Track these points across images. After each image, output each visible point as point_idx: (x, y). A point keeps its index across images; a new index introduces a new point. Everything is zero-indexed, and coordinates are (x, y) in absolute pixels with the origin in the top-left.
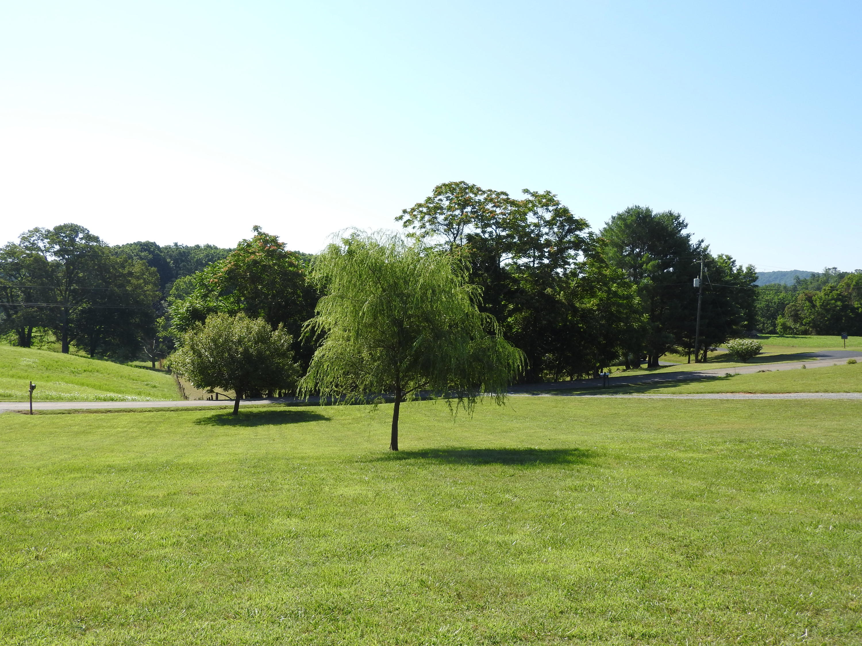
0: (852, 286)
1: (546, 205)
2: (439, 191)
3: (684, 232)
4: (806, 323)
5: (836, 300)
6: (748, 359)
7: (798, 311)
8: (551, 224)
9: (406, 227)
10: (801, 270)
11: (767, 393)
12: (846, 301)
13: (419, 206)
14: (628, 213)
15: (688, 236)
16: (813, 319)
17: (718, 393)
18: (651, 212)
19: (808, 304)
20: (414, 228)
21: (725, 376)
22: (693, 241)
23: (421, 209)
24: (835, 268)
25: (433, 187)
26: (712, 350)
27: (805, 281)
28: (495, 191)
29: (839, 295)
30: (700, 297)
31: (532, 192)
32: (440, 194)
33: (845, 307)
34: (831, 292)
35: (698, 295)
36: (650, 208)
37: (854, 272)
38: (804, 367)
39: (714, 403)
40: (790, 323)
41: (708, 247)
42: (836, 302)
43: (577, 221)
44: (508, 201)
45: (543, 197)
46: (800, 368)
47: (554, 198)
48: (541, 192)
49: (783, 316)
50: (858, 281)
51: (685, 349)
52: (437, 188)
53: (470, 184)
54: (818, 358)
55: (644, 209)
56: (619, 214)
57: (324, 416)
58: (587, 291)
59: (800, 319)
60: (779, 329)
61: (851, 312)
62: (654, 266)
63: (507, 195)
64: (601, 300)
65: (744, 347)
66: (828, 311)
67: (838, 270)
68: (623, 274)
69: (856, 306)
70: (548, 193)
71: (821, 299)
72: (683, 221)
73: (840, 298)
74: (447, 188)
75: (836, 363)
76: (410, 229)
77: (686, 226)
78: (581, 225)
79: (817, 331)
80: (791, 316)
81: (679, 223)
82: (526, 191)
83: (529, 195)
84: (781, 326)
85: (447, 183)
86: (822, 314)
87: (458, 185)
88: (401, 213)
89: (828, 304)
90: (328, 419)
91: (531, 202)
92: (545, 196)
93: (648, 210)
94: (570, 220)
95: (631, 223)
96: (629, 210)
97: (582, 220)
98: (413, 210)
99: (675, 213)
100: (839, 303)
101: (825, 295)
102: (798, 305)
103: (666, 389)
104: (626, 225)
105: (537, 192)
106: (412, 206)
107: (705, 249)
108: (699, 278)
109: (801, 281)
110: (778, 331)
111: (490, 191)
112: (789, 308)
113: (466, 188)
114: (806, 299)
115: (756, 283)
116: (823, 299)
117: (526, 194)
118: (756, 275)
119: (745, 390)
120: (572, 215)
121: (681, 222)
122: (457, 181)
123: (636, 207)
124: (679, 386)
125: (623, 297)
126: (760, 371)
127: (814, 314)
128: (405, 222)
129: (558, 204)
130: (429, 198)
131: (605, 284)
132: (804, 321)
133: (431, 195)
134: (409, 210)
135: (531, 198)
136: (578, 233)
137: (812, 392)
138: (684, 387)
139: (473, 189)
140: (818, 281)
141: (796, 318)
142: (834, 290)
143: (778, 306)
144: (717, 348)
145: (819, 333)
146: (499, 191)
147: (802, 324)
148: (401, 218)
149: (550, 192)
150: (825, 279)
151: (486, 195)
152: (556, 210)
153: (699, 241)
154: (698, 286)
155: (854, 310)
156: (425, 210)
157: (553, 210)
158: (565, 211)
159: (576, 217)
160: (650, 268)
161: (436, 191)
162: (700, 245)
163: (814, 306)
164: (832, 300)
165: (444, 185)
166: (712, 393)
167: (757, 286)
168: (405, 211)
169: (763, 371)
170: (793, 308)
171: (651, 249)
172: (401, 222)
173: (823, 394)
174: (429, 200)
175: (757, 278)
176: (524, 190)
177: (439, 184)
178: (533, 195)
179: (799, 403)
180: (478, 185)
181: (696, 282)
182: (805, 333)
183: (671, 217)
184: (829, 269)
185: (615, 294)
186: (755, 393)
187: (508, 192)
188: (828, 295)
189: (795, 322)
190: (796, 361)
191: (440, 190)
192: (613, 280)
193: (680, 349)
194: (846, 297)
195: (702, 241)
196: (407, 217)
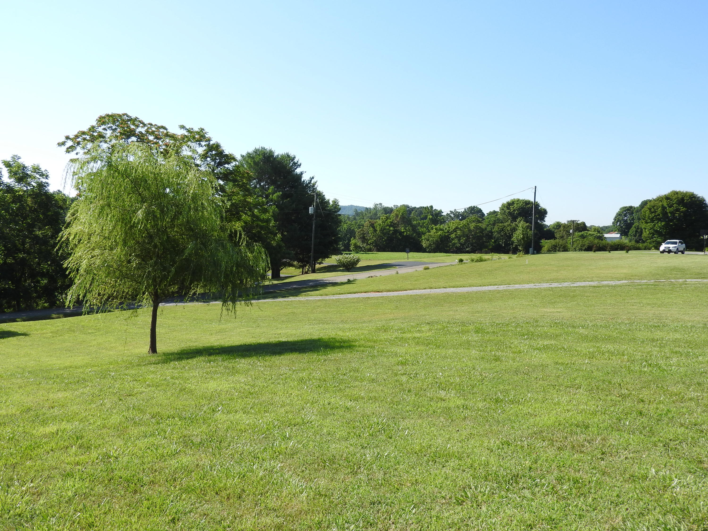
0: (399, 216)
1: (199, 141)
2: (102, 121)
3: (298, 171)
4: (371, 243)
5: (390, 226)
6: (351, 269)
7: (365, 234)
8: (206, 157)
9: (69, 152)
10: (355, 205)
11: (390, 291)
12: (396, 227)
13: (82, 133)
14: (256, 152)
15: (302, 173)
16: (375, 240)
17: (355, 293)
18: (274, 153)
19: (371, 229)
20: (77, 154)
21: (347, 281)
22: (305, 178)
23: (84, 136)
24: (381, 204)
25: (97, 117)
26: (320, 263)
27: (362, 213)
28: (156, 125)
29: (391, 222)
30: (314, 222)
31: (188, 128)
32: (104, 123)
33: (395, 232)
34: (386, 221)
35: (313, 220)
36: (273, 150)
37: (393, 206)
38: (397, 273)
39: (359, 300)
40: (360, 244)
41: (316, 183)
42: (390, 227)
43: (226, 155)
44: (167, 135)
45: (198, 133)
46: (394, 274)
47: (206, 135)
48: (196, 129)
49: (355, 238)
50: (403, 212)
51: (299, 263)
52: (101, 118)
53: (133, 117)
54: (397, 267)
55: (268, 150)
56: (248, 153)
57: (17, 332)
58: (234, 215)
59: (366, 240)
60: (352, 248)
61: (400, 235)
62: (278, 197)
63: (166, 129)
64: (245, 223)
65: (349, 260)
66: (384, 234)
67: (383, 205)
68: (263, 202)
69: (402, 231)
70: (202, 130)
71: (380, 225)
72: (297, 162)
73: (392, 224)
74: (111, 118)
75: (417, 269)
76: (73, 155)
77: (300, 165)
78: (229, 159)
79: (377, 249)
80: (360, 238)
81: (295, 164)
82: (182, 127)
83: (185, 131)
84: (354, 245)
85: (110, 114)
86: (381, 236)
87: (121, 116)
88: (63, 139)
89: (384, 229)
90: (25, 334)
91: (187, 136)
92: (199, 132)
93: (271, 152)
94: (221, 154)
95: (258, 162)
96: (256, 150)
97: (231, 155)
98: (77, 137)
99: (292, 154)
100: (391, 228)
101: (383, 222)
102: (365, 230)
103: (312, 293)
104: (255, 163)
105: (192, 129)
106: (76, 133)
107: (314, 185)
108: (313, 206)
109: (359, 213)
110: (351, 249)
111: (151, 124)
112: (359, 232)
113: (129, 120)
114: (370, 225)
115: (339, 213)
116: (382, 226)
117: (182, 129)
118: (339, 207)
119: (374, 290)
120: (223, 150)
121: (296, 162)
122: (121, 113)
123: (262, 148)
124: (320, 290)
125: (263, 221)
126: (369, 277)
127: (375, 237)
128: (67, 149)
129: (209, 140)
130: (93, 127)
131: (250, 210)
132: (369, 241)
133: (94, 123)
134: (71, 137)
135: (186, 134)
136: (226, 166)
137: (422, 289)
138: (323, 291)
139: (134, 121)
140: (370, 213)
141: (364, 239)
142: (388, 219)
143: (347, 231)
144: (323, 262)
145: (379, 250)
146: (159, 125)
147: (368, 244)
148: (63, 144)
149: (203, 130)
150: (375, 211)
151: (146, 128)
152: (208, 145)
153: (310, 178)
154: (313, 213)
155: (401, 233)
156: (88, 137)
157: (205, 145)
158: (217, 147)
159: (226, 152)
160: (276, 198)
161: (99, 121)
162: (311, 181)
163: (375, 231)
164: (387, 226)
165: (108, 115)
166: (350, 293)
167: (340, 215)
168: (67, 138)
169: (372, 277)
170: (362, 232)
171: (273, 183)
172: (64, 148)
173: (429, 290)
174: (92, 129)
175: (340, 209)
176: (181, 126)
177: (103, 114)
178: (188, 131)
179: (421, 297)
180: (141, 119)
181: (311, 210)
182: (370, 250)
183: (289, 158)
184: (377, 204)
185: (257, 217)
186: (382, 292)
187: (167, 127)
188: (385, 223)
189: (363, 242)
190: (383, 269)
191: (104, 120)
192: (256, 206)
193: (295, 263)
194: (395, 224)
195: (313, 178)
196: (69, 143)
